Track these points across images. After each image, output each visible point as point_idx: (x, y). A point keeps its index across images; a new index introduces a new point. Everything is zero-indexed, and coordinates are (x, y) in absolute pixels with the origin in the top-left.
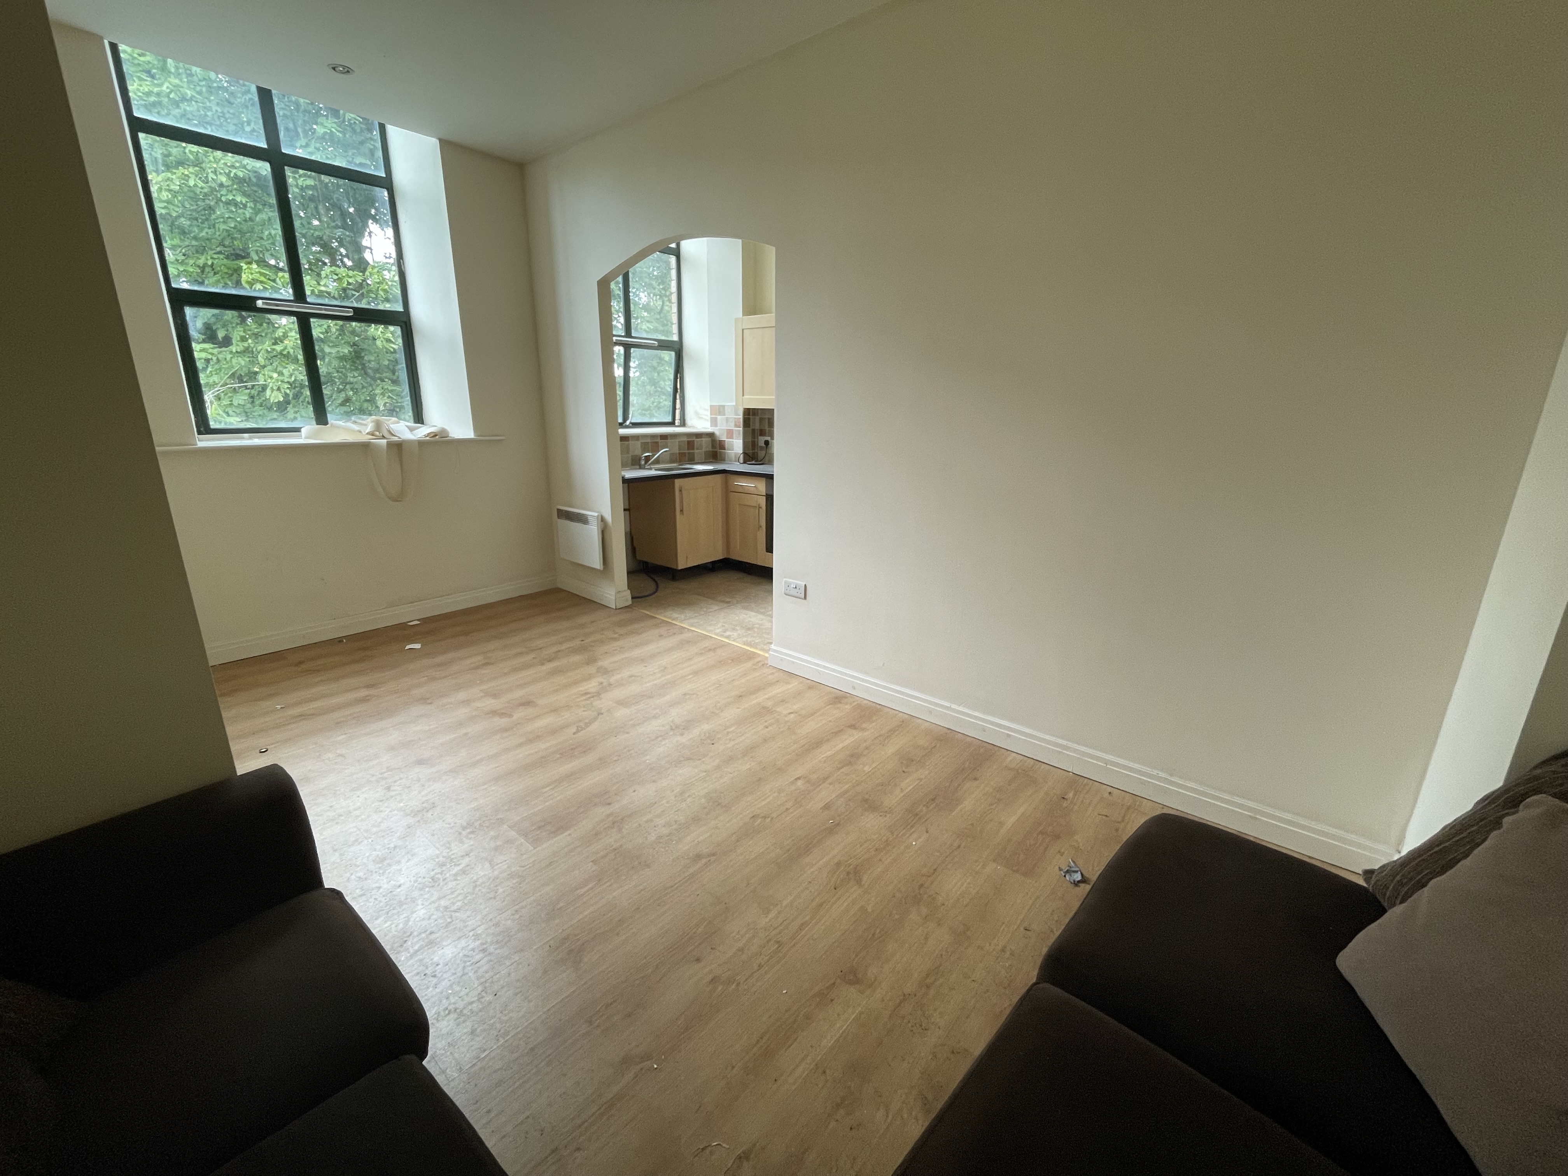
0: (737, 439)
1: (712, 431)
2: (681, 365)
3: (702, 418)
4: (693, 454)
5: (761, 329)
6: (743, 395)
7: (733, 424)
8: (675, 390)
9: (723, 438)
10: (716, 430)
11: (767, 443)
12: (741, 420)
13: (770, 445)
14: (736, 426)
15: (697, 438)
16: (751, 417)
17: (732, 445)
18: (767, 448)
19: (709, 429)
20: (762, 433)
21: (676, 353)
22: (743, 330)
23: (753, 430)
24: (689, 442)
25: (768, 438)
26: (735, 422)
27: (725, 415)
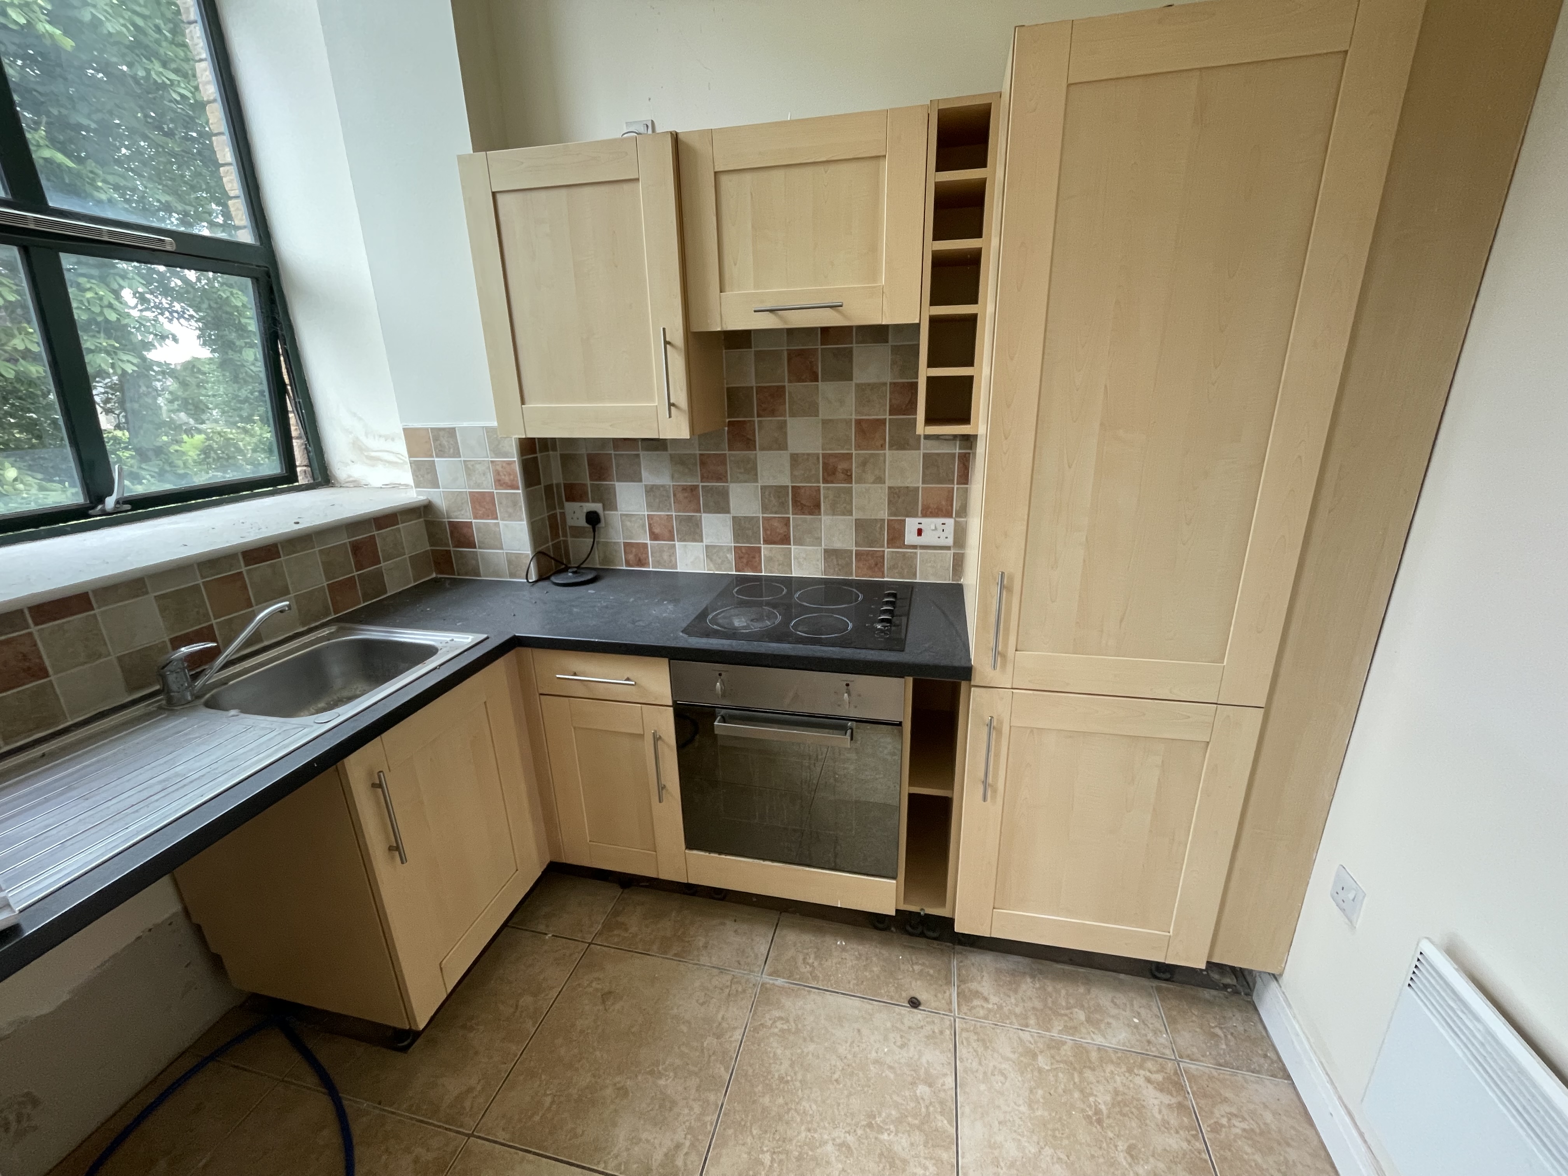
0: (510, 517)
1: (422, 498)
2: (281, 317)
3: (378, 459)
4: (379, 574)
5: (564, 192)
6: (523, 403)
7: (490, 478)
8: (278, 390)
9: (465, 515)
10: (437, 496)
11: (593, 519)
12: (517, 468)
13: (602, 524)
14: (499, 483)
15: (379, 527)
16: (538, 455)
17: (497, 536)
18: (594, 531)
19: (412, 496)
20: (574, 493)
21: (256, 280)
22: (494, 194)
23: (549, 489)
24: (356, 548)
25: (597, 507)
26: (497, 473)
27: (460, 457)
